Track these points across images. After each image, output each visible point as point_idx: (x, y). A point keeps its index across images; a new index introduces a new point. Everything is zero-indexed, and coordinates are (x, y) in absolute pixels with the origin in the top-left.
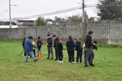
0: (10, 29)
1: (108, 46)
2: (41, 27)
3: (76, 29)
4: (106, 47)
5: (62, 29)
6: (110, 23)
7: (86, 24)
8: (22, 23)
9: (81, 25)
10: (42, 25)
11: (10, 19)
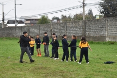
0: (16, 27)
1: (106, 43)
2: (44, 25)
3: (76, 27)
4: (104, 44)
5: (63, 27)
6: (108, 21)
7: (85, 22)
8: (29, 22)
9: (81, 23)
10: (45, 23)
11: (16, 18)
